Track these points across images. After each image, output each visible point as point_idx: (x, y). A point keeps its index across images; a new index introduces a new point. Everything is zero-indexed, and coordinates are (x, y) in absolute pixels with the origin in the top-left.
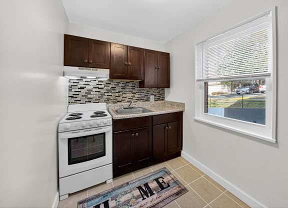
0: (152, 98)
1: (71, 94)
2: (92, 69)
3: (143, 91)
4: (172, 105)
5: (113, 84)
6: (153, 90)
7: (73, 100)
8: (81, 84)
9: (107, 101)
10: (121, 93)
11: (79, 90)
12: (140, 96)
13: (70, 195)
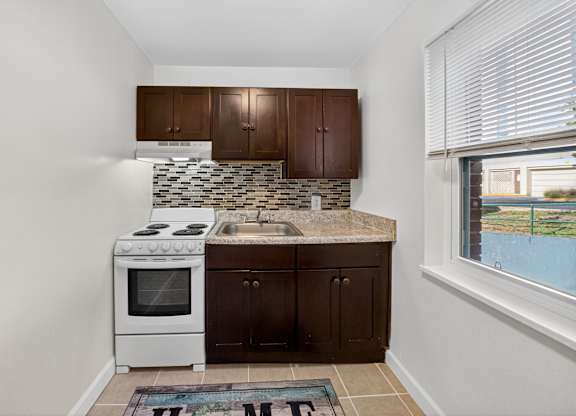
0: (316, 201)
1: (157, 191)
2: (180, 143)
3: (291, 186)
4: (364, 222)
5: (228, 171)
6: (318, 183)
7: (159, 200)
8: (173, 172)
9: (216, 205)
10: (244, 190)
11: (169, 183)
12: (285, 197)
13: (132, 369)
